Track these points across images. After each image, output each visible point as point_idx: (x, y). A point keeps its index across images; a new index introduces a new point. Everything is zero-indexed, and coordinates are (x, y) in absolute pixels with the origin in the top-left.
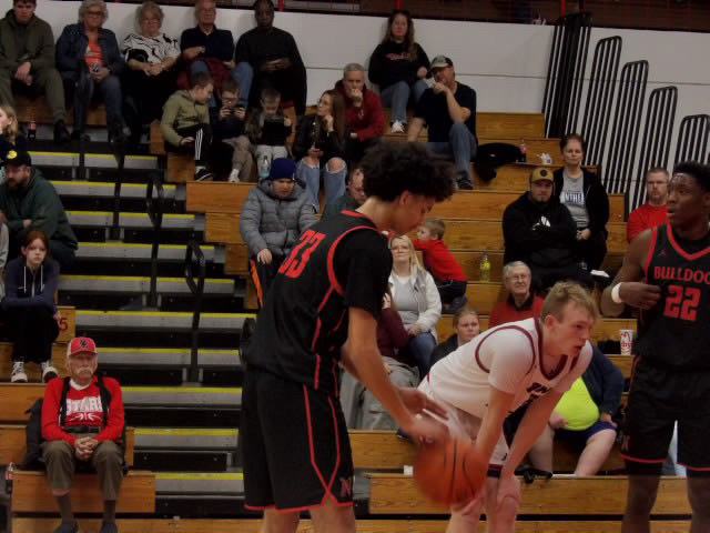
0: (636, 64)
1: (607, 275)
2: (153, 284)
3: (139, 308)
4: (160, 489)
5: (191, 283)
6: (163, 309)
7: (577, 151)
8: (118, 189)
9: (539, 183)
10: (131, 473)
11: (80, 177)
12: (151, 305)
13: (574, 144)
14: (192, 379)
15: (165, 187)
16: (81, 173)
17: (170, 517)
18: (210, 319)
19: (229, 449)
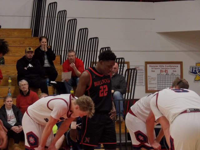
0: (62, 11)
1: (56, 83)
7: (45, 42)
9: (28, 52)
13: (44, 40)
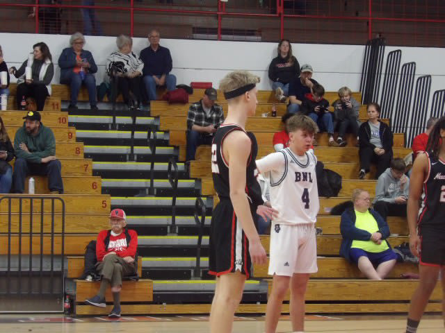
0: (409, 64)
2: (152, 183)
3: (144, 195)
4: (156, 289)
5: (172, 182)
6: (157, 196)
8: (133, 134)
10: (140, 280)
11: (114, 128)
12: (151, 194)
14: (173, 232)
15: (158, 133)
16: (114, 126)
17: (161, 303)
18: (182, 201)
19: (192, 268)
